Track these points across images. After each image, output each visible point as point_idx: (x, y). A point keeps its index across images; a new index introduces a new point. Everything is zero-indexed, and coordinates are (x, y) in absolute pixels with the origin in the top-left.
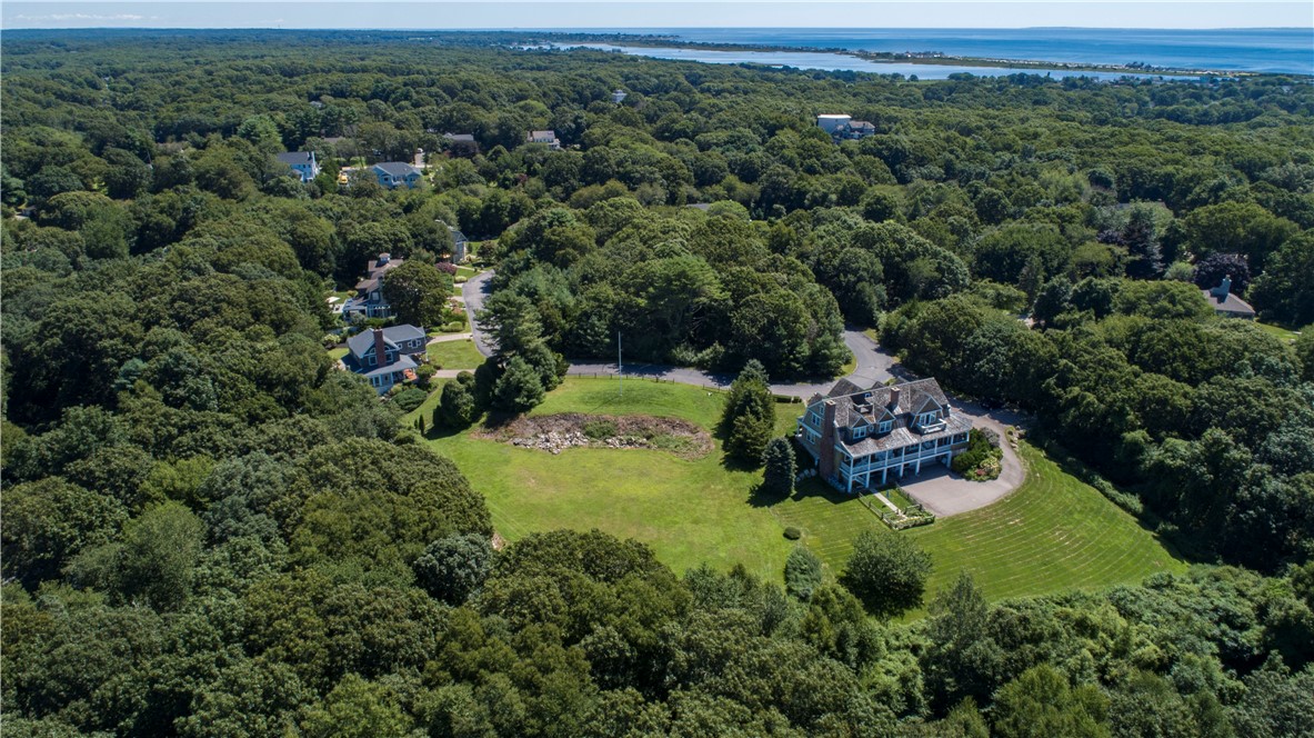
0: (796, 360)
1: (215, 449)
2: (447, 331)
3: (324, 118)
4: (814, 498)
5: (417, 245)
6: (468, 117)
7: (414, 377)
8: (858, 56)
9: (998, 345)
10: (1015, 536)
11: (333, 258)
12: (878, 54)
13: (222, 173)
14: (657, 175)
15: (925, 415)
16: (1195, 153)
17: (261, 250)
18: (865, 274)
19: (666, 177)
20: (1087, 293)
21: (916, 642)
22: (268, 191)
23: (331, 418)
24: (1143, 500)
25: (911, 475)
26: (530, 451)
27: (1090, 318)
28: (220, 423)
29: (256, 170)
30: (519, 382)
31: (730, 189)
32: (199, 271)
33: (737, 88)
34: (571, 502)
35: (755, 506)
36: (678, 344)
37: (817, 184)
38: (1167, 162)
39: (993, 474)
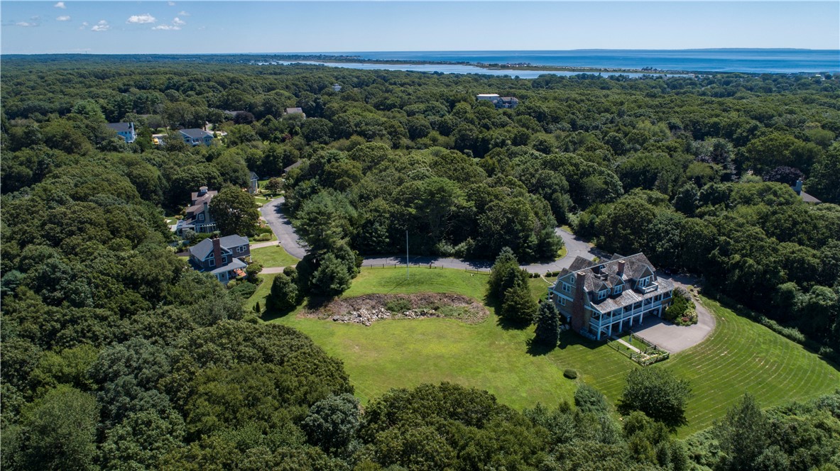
0: (529, 247)
1: (95, 338)
2: (259, 241)
3: (135, 101)
4: (575, 346)
5: (225, 181)
6: (240, 100)
7: (243, 274)
8: (477, 66)
9: (672, 229)
10: (728, 365)
11: (161, 193)
12: (490, 65)
13: (66, 136)
14: (384, 132)
15: (643, 279)
16: (725, 110)
17: (110, 185)
18: (557, 187)
19: (390, 133)
20: (711, 193)
21: (697, 453)
22: (103, 149)
23: (190, 307)
24: (802, 331)
25: (638, 325)
26: (348, 324)
27: (722, 209)
28: (96, 317)
29: (91, 134)
30: (333, 272)
31: (434, 140)
32: (61, 202)
33: (413, 82)
34: (392, 362)
35: (534, 355)
36: (440, 241)
37: (496, 134)
38: (712, 116)
39: (694, 320)
